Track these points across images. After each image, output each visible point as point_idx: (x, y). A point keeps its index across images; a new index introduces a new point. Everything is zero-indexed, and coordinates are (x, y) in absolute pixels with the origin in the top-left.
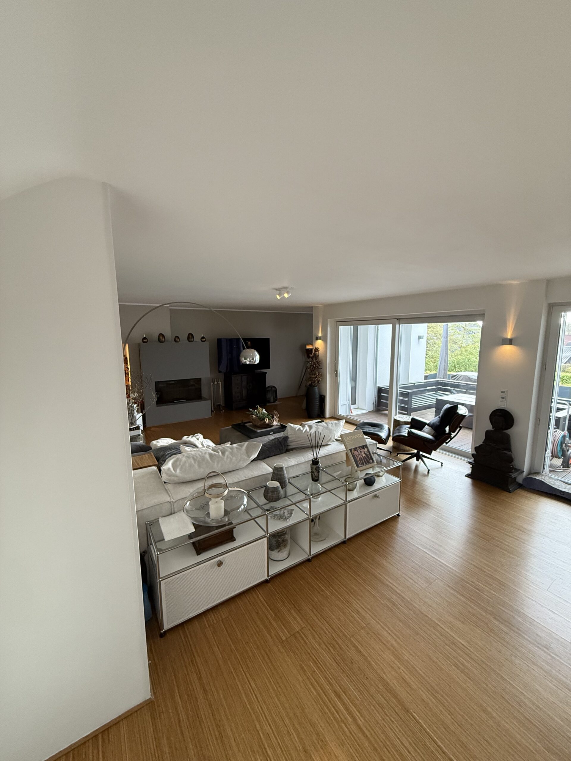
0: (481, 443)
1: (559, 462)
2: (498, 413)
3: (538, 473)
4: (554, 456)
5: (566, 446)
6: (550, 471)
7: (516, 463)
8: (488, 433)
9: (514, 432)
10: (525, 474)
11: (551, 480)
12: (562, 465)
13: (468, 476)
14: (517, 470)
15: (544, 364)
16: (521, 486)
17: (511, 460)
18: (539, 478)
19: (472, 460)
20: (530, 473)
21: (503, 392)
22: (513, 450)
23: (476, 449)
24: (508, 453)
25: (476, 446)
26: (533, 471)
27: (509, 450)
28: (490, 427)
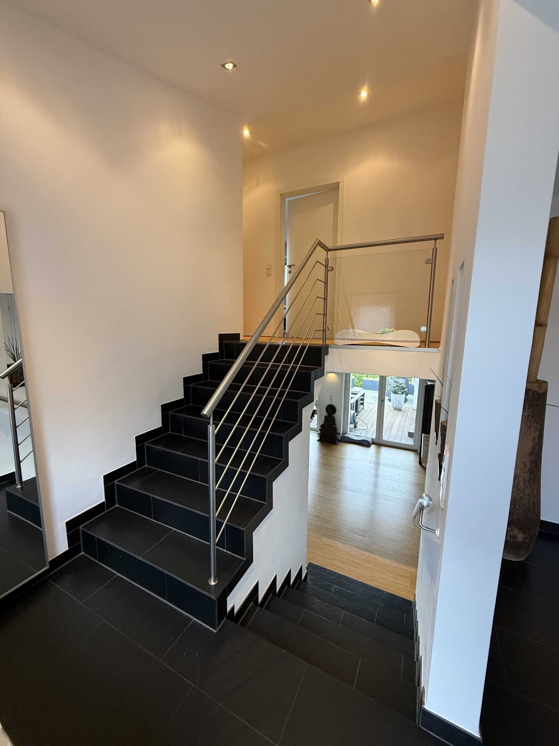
0: (323, 423)
1: (352, 426)
2: (330, 407)
3: (346, 433)
4: (351, 423)
5: (355, 418)
6: (350, 431)
7: (338, 431)
8: (325, 417)
9: (336, 415)
10: (341, 435)
11: (351, 436)
12: (354, 427)
13: (318, 441)
14: (338, 433)
15: (346, 381)
16: (340, 441)
17: (336, 429)
18: (346, 435)
19: (319, 432)
20: (343, 434)
21: (331, 396)
22: (336, 425)
23: (321, 426)
24: (335, 426)
25: (321, 424)
26: (344, 433)
27: (335, 424)
28: (326, 414)
